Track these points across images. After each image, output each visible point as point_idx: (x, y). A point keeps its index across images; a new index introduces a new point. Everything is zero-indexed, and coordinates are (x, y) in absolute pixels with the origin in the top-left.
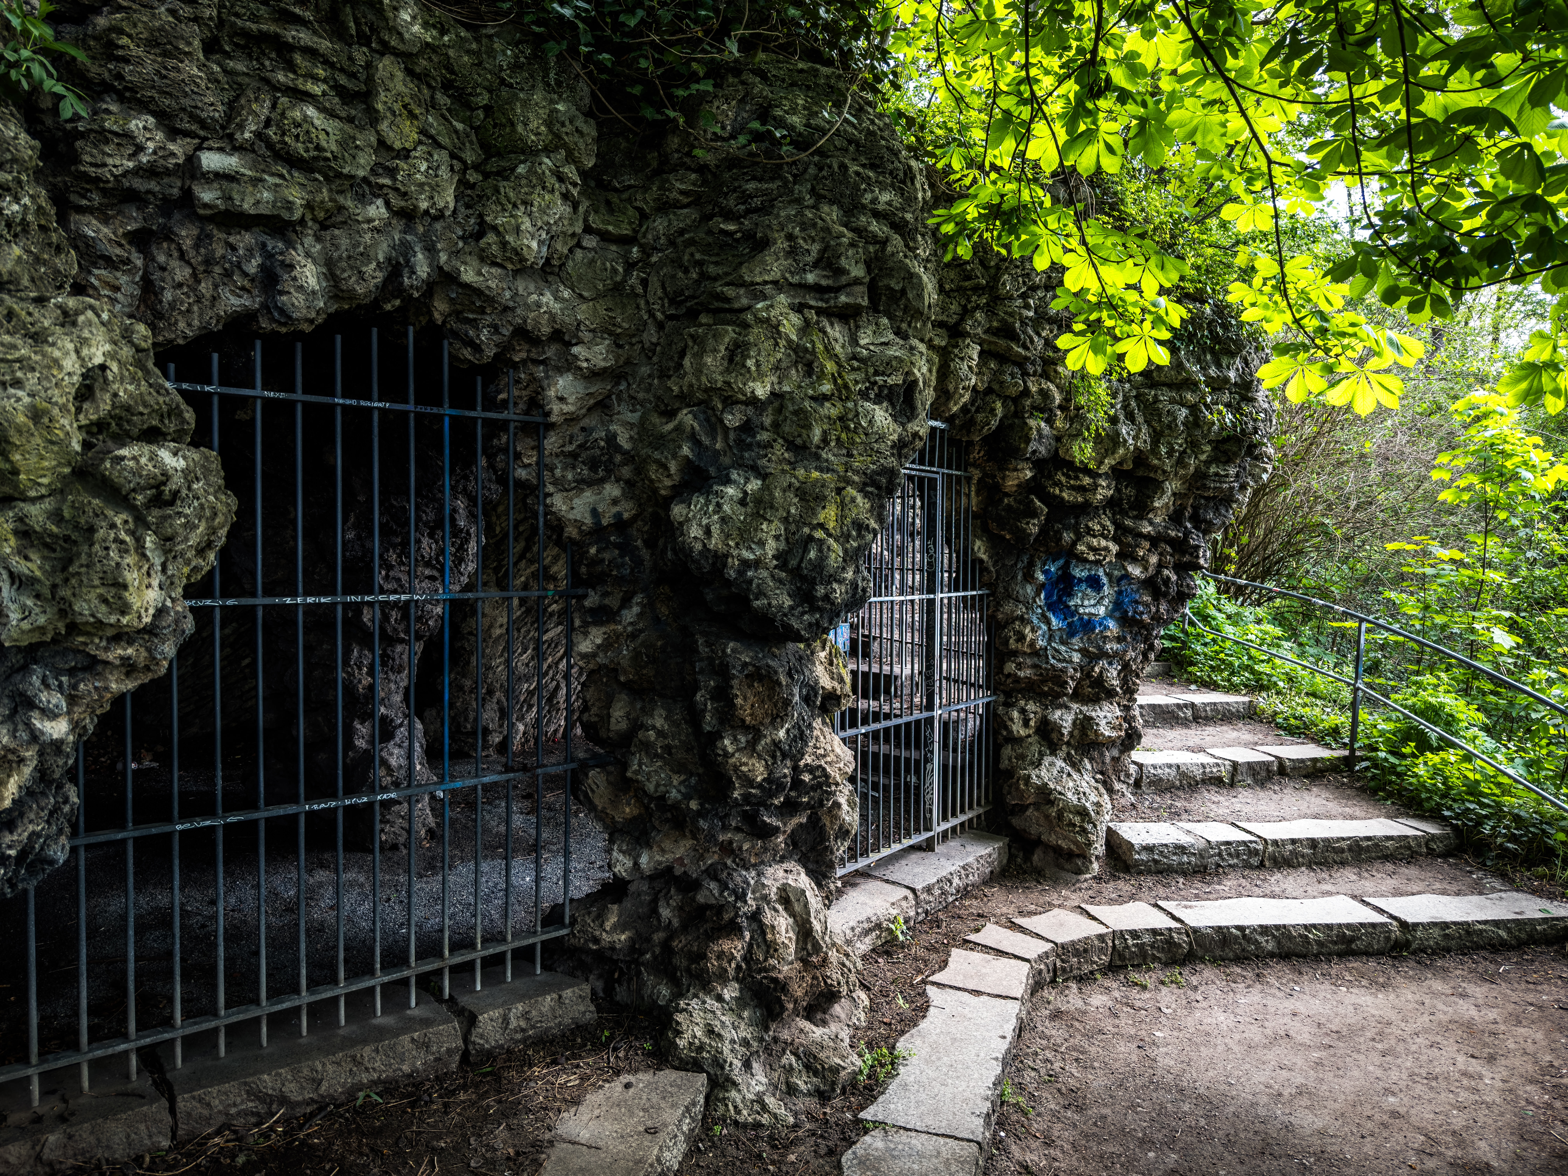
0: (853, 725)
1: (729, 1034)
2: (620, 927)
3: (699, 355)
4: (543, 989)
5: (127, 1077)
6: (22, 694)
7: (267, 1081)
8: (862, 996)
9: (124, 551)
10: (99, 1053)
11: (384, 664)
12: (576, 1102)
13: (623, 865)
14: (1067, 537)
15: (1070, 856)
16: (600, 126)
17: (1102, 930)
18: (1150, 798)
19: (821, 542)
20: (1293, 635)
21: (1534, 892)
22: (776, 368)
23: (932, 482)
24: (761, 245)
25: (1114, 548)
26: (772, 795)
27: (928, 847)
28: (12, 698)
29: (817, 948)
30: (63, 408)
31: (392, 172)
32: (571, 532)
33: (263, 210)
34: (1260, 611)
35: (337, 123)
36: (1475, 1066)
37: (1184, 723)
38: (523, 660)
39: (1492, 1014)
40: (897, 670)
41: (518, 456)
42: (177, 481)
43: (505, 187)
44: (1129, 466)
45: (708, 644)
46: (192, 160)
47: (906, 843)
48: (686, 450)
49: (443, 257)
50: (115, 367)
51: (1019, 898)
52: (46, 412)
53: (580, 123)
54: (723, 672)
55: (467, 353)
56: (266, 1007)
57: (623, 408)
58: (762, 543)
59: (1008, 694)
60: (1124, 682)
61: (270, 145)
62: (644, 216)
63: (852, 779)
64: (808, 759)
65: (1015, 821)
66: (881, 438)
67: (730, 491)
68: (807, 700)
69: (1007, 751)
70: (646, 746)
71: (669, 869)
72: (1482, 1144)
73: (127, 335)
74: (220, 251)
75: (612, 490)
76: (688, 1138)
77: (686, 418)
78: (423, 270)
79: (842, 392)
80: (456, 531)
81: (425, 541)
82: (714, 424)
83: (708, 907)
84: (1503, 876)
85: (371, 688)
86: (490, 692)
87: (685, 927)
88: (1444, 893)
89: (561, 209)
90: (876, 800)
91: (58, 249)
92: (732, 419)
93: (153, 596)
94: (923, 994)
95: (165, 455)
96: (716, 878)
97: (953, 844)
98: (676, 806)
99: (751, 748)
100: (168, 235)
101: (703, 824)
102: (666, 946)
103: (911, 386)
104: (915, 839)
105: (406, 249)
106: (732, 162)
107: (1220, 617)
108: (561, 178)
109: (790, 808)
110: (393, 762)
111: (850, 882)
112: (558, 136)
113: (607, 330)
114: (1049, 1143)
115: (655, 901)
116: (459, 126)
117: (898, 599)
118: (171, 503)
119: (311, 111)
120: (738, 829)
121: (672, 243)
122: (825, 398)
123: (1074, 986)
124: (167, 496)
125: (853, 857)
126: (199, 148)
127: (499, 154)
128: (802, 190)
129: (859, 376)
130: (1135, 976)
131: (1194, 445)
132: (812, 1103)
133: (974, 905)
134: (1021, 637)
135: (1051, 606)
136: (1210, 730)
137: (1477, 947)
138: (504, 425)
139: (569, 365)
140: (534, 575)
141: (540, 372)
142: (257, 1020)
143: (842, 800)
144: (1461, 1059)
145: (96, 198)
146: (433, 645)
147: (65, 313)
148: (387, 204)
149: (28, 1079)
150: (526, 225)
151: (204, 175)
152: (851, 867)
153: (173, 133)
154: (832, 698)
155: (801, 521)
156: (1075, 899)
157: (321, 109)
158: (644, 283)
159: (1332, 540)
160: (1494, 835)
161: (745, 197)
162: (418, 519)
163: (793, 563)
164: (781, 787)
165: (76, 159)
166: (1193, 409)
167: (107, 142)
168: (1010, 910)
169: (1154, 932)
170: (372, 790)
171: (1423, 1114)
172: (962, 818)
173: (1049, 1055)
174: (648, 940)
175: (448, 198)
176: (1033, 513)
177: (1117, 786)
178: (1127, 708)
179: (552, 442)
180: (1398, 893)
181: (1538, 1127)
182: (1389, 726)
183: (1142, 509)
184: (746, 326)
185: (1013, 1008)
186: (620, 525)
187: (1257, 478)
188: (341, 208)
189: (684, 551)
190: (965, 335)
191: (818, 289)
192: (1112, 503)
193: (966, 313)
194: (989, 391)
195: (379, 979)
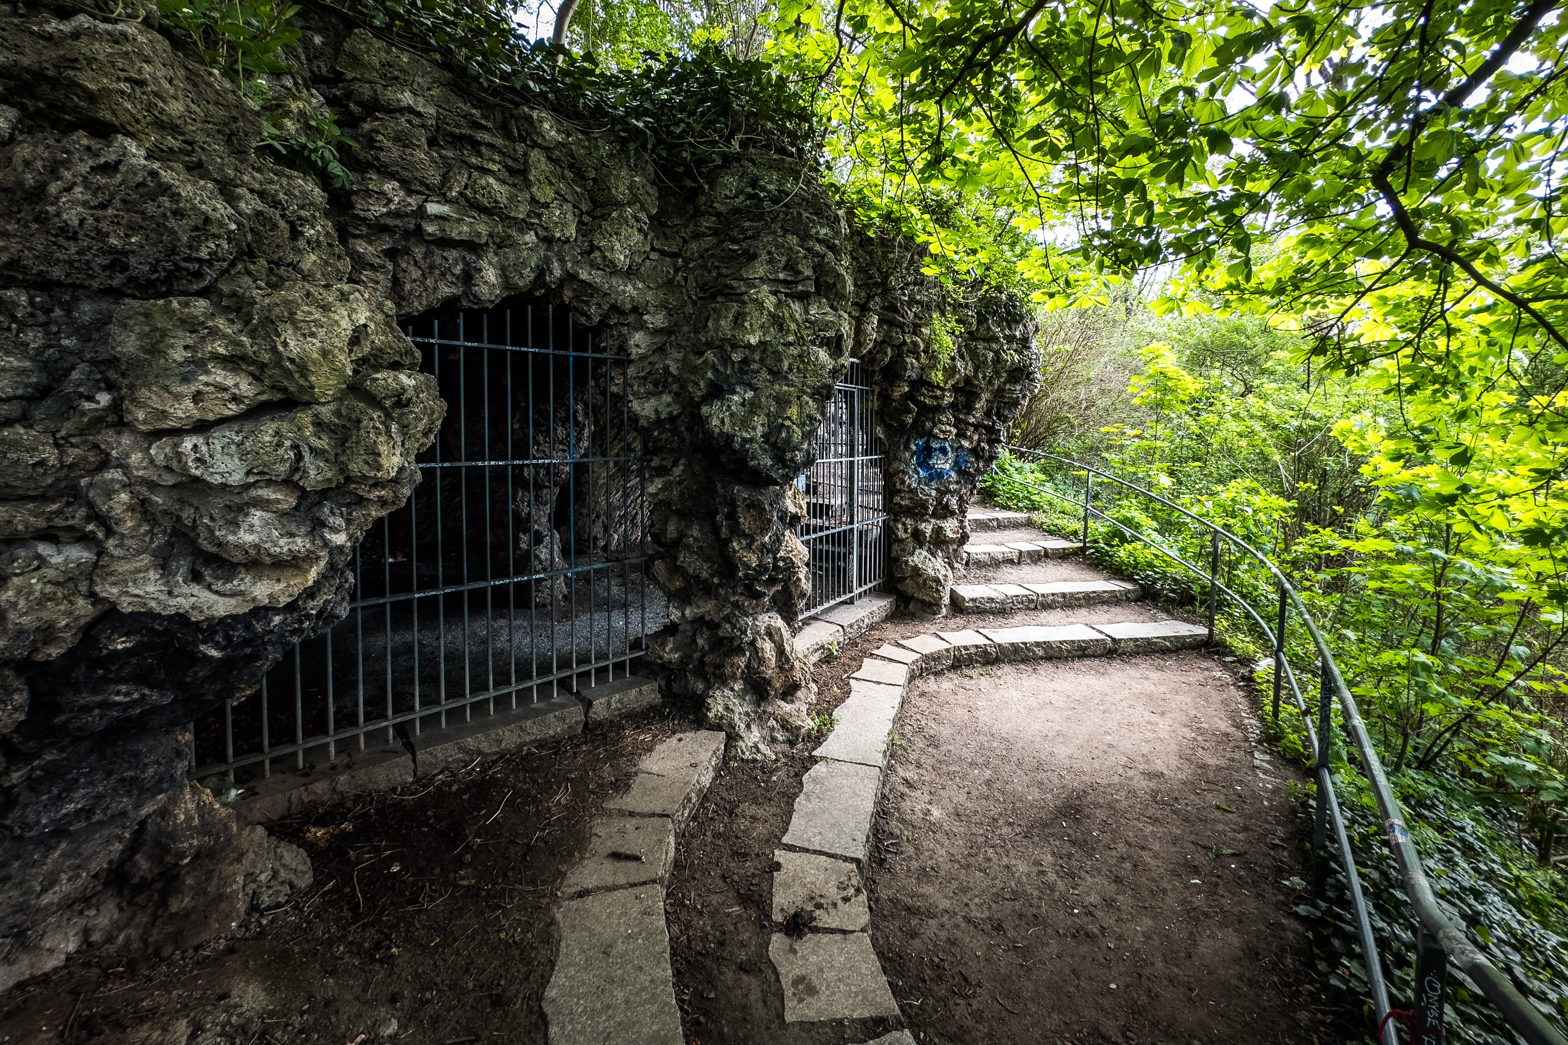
0: (808, 533)
1: (738, 709)
2: (674, 650)
3: (717, 320)
4: (631, 686)
5: (387, 741)
6: (318, 519)
7: (470, 742)
8: (814, 687)
9: (378, 433)
10: (371, 728)
11: (536, 500)
12: (650, 750)
13: (675, 615)
14: (928, 425)
15: (930, 605)
16: (660, 190)
17: (948, 646)
18: (974, 571)
19: (789, 427)
20: (1052, 479)
21: (1185, 620)
22: (762, 327)
23: (852, 393)
24: (752, 257)
25: (954, 431)
26: (761, 574)
27: (851, 602)
28: (312, 521)
29: (788, 660)
30: (341, 349)
31: (539, 216)
32: (643, 422)
33: (464, 237)
34: (1034, 466)
35: (507, 187)
36: (1154, 718)
37: (993, 529)
38: (616, 498)
39: (1163, 689)
40: (833, 502)
41: (612, 379)
42: (410, 393)
43: (605, 225)
44: (962, 385)
45: (724, 487)
46: (421, 208)
47: (838, 600)
48: (710, 374)
49: (569, 265)
50: (372, 326)
51: (902, 629)
52: (330, 352)
53: (648, 188)
54: (732, 503)
55: (583, 320)
56: (469, 699)
57: (673, 350)
58: (754, 429)
59: (896, 515)
60: (960, 506)
61: (467, 200)
62: (685, 241)
63: (807, 565)
64: (782, 553)
65: (899, 586)
66: (823, 367)
67: (736, 398)
68: (781, 519)
69: (895, 547)
70: (688, 547)
71: (702, 617)
72: (1159, 762)
73: (380, 307)
74: (438, 261)
75: (667, 398)
76: (715, 769)
77: (710, 355)
78: (557, 272)
79: (800, 341)
80: (577, 423)
81: (560, 429)
82: (726, 360)
83: (725, 638)
84: (1167, 612)
85: (529, 513)
86: (598, 516)
87: (712, 650)
88: (1136, 621)
89: (637, 237)
90: (821, 576)
91: (339, 258)
92: (736, 357)
93: (396, 460)
94: (848, 684)
95: (403, 378)
96: (729, 622)
97: (865, 600)
98: (705, 581)
99: (749, 547)
100: (407, 252)
101: (722, 591)
102: (701, 661)
103: (839, 338)
104: (843, 598)
105: (547, 260)
106: (736, 211)
107: (1012, 469)
108: (637, 220)
109: (772, 581)
110: (543, 557)
111: (806, 622)
112: (635, 196)
113: (664, 306)
114: (919, 766)
115: (694, 635)
116: (578, 190)
117: (832, 460)
118: (407, 405)
119: (491, 180)
120: (742, 594)
121: (701, 256)
122: (790, 344)
123: (932, 677)
124: (404, 401)
125: (808, 609)
126: (426, 201)
127: (601, 206)
128: (777, 227)
129: (810, 332)
130: (967, 672)
131: (997, 373)
132: (786, 747)
133: (877, 634)
134: (903, 482)
135: (919, 464)
136: (1007, 532)
137: (1154, 652)
138: (604, 361)
139: (641, 326)
140: (622, 449)
141: (625, 330)
142: (464, 706)
143: (802, 576)
144: (1146, 714)
145: (364, 230)
146: (564, 489)
147: (342, 294)
148: (536, 234)
149: (328, 744)
150: (617, 246)
151: (428, 216)
152: (807, 614)
153: (410, 192)
154: (796, 518)
155: (777, 416)
156: (933, 629)
157: (497, 179)
158: (685, 279)
159: (1072, 427)
160: (1162, 589)
161: (743, 231)
162: (555, 416)
163: (773, 440)
164: (766, 569)
165: (352, 207)
166: (997, 353)
167: (371, 197)
168: (897, 636)
169: (977, 647)
170: (530, 574)
171: (1126, 746)
172: (870, 585)
173: (919, 717)
174: (691, 657)
175: (572, 231)
176: (910, 411)
177: (956, 565)
178: (962, 522)
179: (631, 371)
180: (1111, 622)
181: (1189, 752)
182: (1105, 530)
183: (969, 408)
184: (744, 303)
185: (898, 692)
186: (672, 418)
187: (1031, 392)
188: (509, 236)
189: (709, 433)
190: (869, 310)
191: (785, 282)
192: (953, 406)
193: (870, 298)
194: (883, 342)
195: (536, 681)
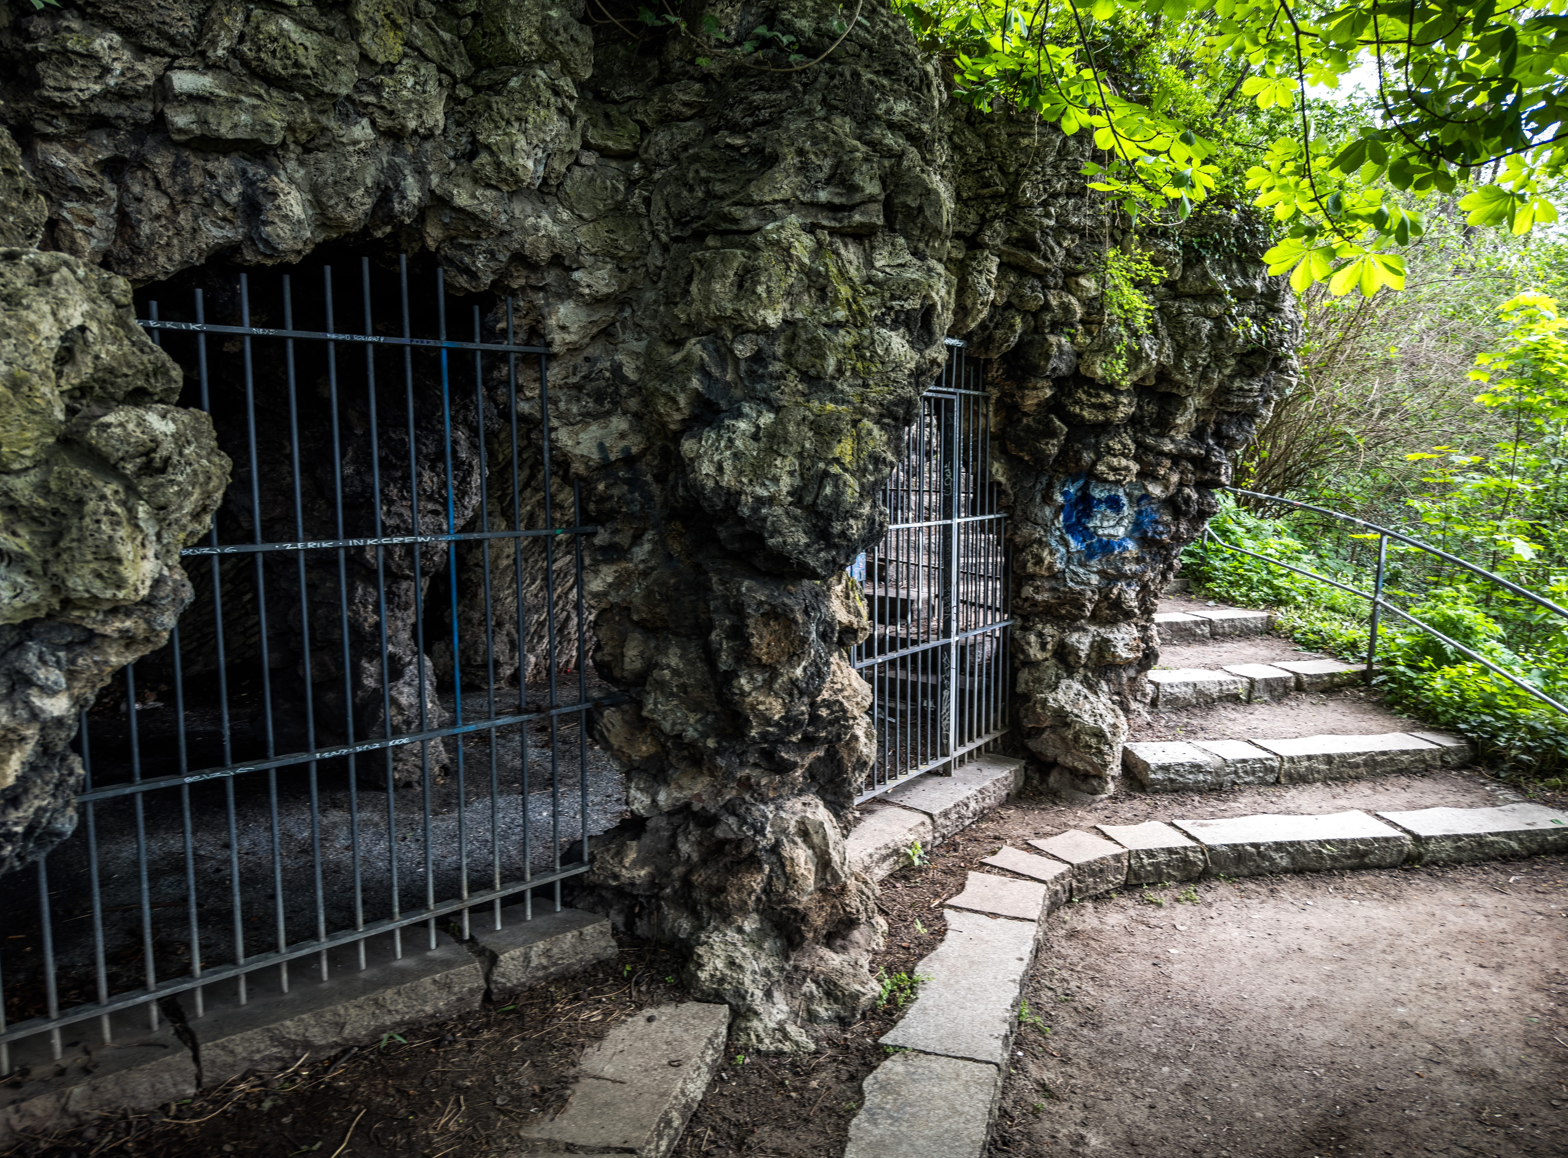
0: (870, 654)
1: (750, 965)
2: (639, 863)
3: (707, 281)
4: (564, 927)
5: (149, 1027)
6: (19, 672)
7: (290, 1027)
8: (881, 922)
9: (116, 523)
10: (120, 1005)
11: (389, 601)
12: (599, 1037)
13: (640, 802)
14: (1087, 457)
15: (1086, 776)
16: (596, 31)
17: (1118, 850)
18: (1167, 716)
19: (837, 477)
20: (1315, 548)
21: (1547, 803)
22: (788, 293)
23: (949, 403)
24: (770, 161)
25: (1135, 467)
26: (789, 732)
27: (945, 772)
28: (8, 676)
29: (836, 877)
30: (43, 375)
31: (377, 89)
32: (578, 467)
33: (242, 134)
34: (1280, 524)
35: (316, 37)
36: (1483, 976)
37: (1202, 640)
38: (532, 590)
39: (1502, 924)
40: (913, 594)
41: (520, 389)
42: (167, 448)
43: (497, 102)
44: (1151, 382)
45: (723, 582)
46: (162, 81)
47: (923, 769)
48: (695, 383)
49: (435, 180)
50: (94, 327)
51: (1035, 818)
52: (25, 381)
53: (575, 30)
54: (738, 610)
55: (462, 281)
56: (285, 955)
57: (628, 336)
58: (776, 480)
59: (1026, 618)
60: (1143, 602)
61: (245, 63)
62: (645, 130)
63: (869, 711)
64: (825, 695)
65: (1032, 744)
66: (898, 366)
67: (742, 425)
68: (823, 636)
69: (1024, 675)
70: (661, 685)
71: (688, 805)
72: (1489, 1052)
73: (105, 289)
74: (198, 180)
75: (619, 423)
76: (711, 1068)
77: (695, 348)
78: (414, 194)
79: (858, 319)
80: (458, 464)
81: (427, 475)
82: (724, 355)
83: (726, 841)
84: (1516, 787)
85: (378, 626)
86: (500, 624)
87: (704, 862)
88: (1457, 805)
89: (557, 125)
90: (893, 727)
91: (27, 194)
92: (743, 350)
93: (149, 568)
94: (941, 917)
95: (153, 420)
96: (734, 813)
97: (970, 768)
98: (692, 745)
99: (768, 686)
100: (141, 164)
101: (721, 762)
102: (686, 880)
103: (928, 311)
104: (933, 765)
105: (394, 172)
106: (738, 71)
107: (1240, 531)
108: (556, 92)
109: (808, 742)
110: (404, 701)
111: (867, 809)
112: (552, 46)
113: (610, 253)
114: (1065, 1060)
115: (674, 837)
116: (447, 36)
117: (913, 525)
118: (163, 470)
119: (287, 24)
120: (756, 765)
121: (675, 158)
122: (840, 325)
123: (1089, 905)
124: (158, 463)
125: (870, 784)
126: (170, 67)
127: (490, 66)
128: (813, 100)
129: (875, 301)
130: (1151, 895)
131: (1218, 359)
132: (834, 1030)
133: (990, 828)
134: (1039, 561)
135: (1069, 528)
136: (1228, 646)
137: (1489, 858)
138: (504, 357)
139: (570, 291)
140: (541, 504)
141: (539, 299)
142: (277, 967)
143: (860, 732)
144: (1470, 969)
145: (63, 125)
146: (439, 580)
147: (39, 271)
148: (373, 123)
149: (49, 1033)
150: (521, 143)
151: (177, 97)
152: (868, 795)
153: (142, 52)
154: (849, 632)
155: (817, 456)
156: (1091, 819)
157: (299, 22)
158: (647, 201)
159: (1354, 448)
160: (1509, 748)
161: (753, 109)
162: (418, 451)
163: (808, 499)
164: (798, 724)
165: (38, 84)
166: (1218, 321)
167: (71, 63)
168: (1027, 832)
169: (1170, 851)
170: (384, 737)
171: (1432, 1024)
172: (979, 742)
173: (1066, 974)
174: (668, 875)
175: (437, 116)
176: (1052, 433)
177: (1134, 705)
178: (1145, 629)
179: (554, 374)
180: (1412, 806)
181: (1542, 1034)
182: (1408, 640)
183: (1164, 426)
184: (755, 249)
185: (1030, 931)
186: (628, 460)
187: (1280, 392)
188: (324, 130)
189: (695, 489)
190: (982, 246)
191: (831, 208)
192: (1133, 421)
193: (984, 222)
194: (1008, 306)
195: (398, 923)
